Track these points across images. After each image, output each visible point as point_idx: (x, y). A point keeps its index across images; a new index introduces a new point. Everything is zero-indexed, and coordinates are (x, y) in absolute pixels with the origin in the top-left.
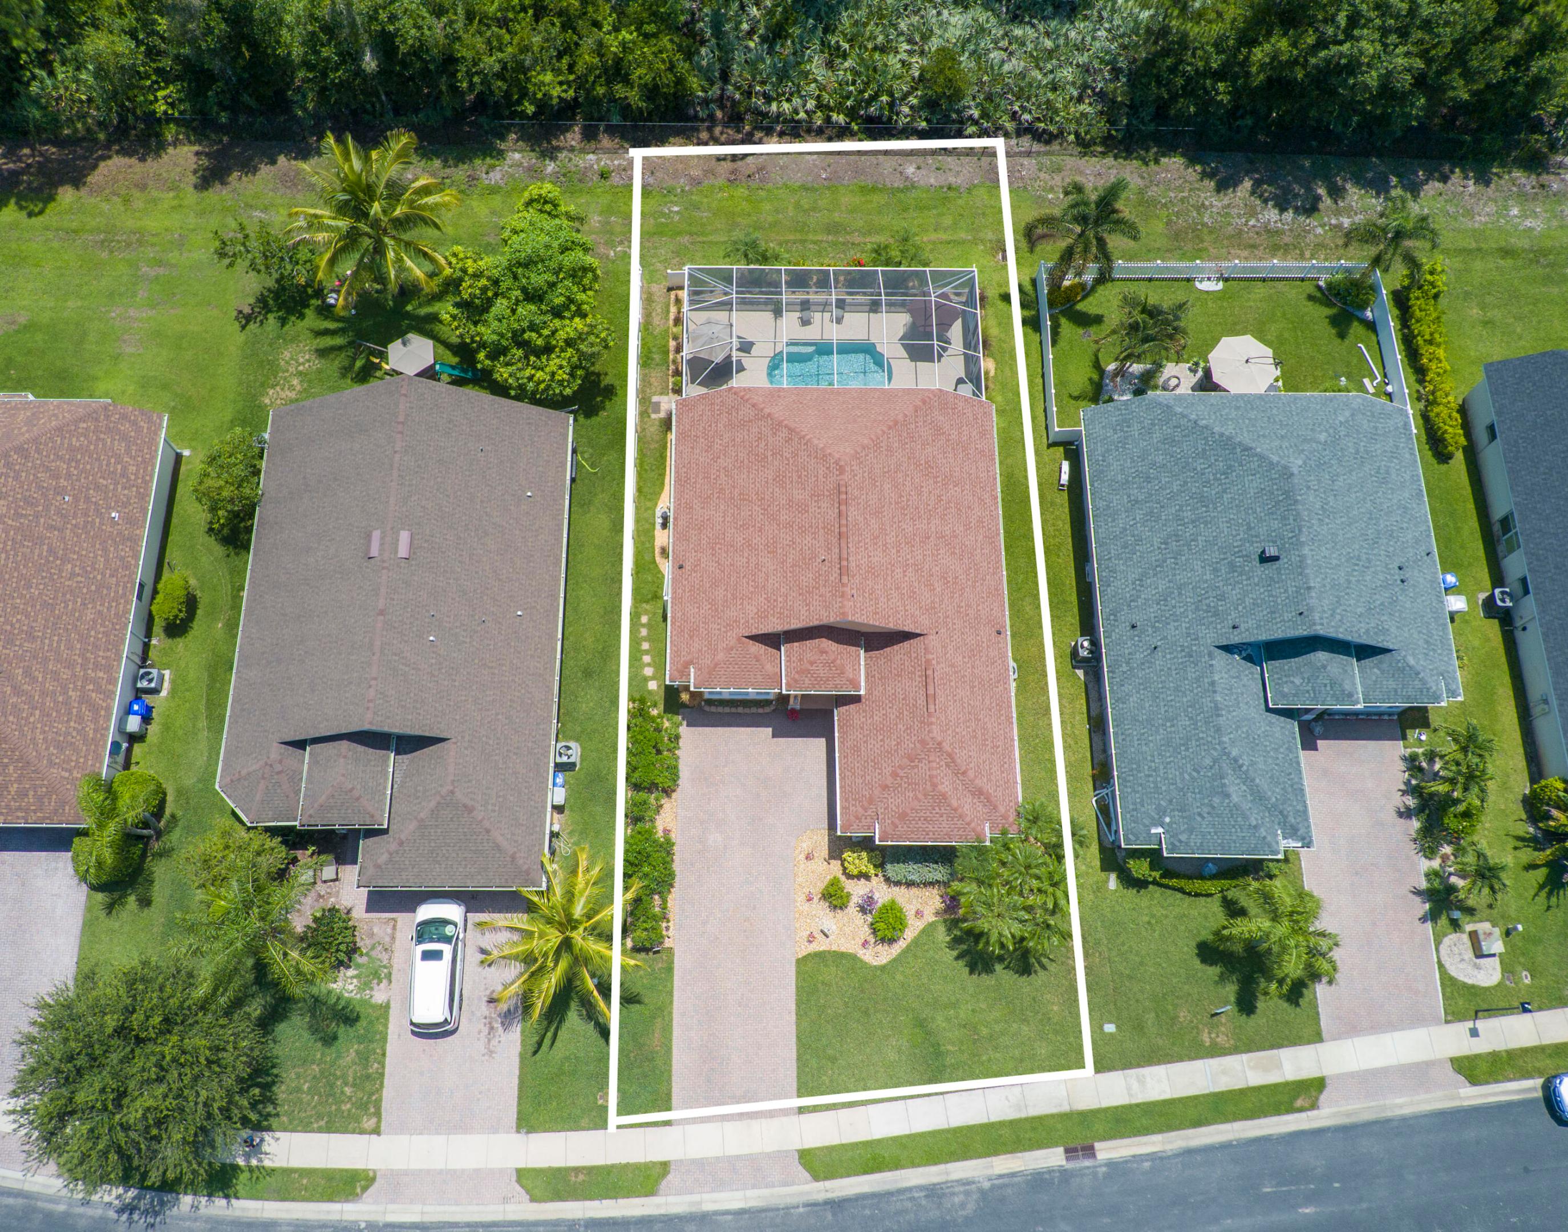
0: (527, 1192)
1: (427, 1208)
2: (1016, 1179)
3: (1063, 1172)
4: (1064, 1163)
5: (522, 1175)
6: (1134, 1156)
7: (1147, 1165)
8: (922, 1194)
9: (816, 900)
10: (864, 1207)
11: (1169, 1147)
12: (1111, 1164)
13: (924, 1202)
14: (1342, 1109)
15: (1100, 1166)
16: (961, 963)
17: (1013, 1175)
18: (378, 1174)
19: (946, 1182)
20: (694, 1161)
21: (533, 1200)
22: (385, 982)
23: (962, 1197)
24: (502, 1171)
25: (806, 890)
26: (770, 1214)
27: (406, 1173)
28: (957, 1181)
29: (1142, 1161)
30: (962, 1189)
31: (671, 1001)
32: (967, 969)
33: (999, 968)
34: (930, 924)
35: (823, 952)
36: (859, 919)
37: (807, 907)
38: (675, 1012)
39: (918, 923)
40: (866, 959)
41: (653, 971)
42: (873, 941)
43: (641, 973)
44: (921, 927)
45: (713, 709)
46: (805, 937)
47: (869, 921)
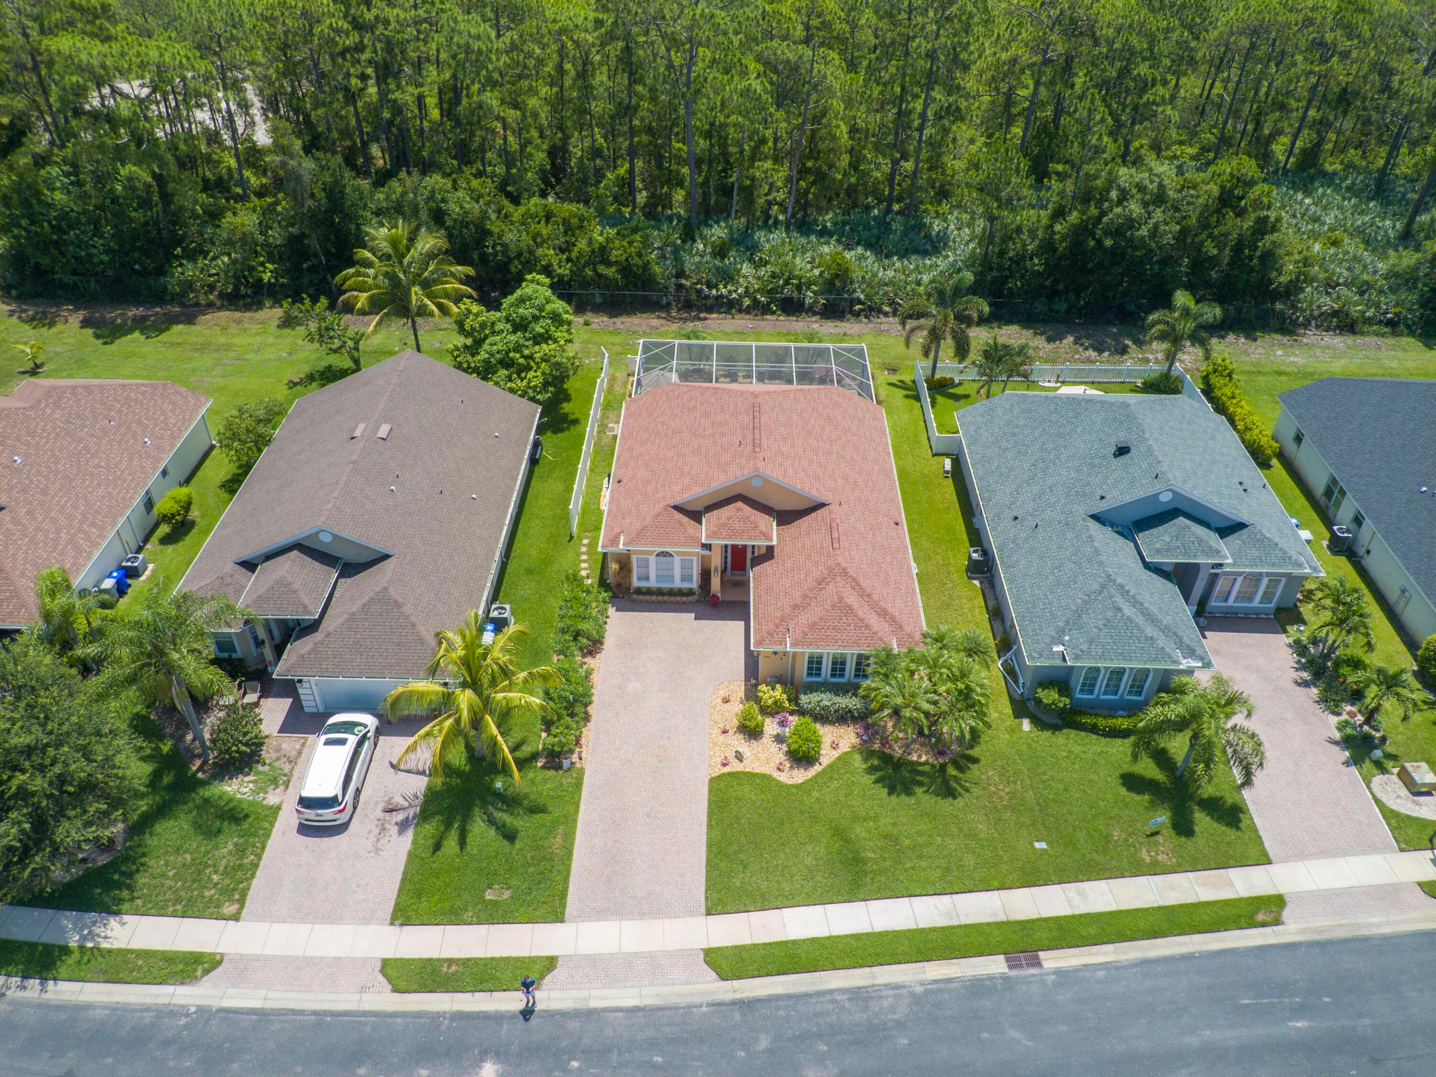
0: (390, 982)
1: (272, 995)
2: (952, 986)
3: (1005, 978)
4: (1006, 970)
5: (387, 966)
6: (1085, 966)
7: (1101, 974)
8: (845, 997)
9: (731, 733)
10: (778, 1008)
11: (1123, 957)
12: (1058, 972)
13: (847, 1005)
14: (1311, 925)
15: (1048, 974)
16: (879, 785)
17: (949, 980)
18: (226, 958)
19: (873, 985)
20: (586, 957)
21: (395, 990)
22: (282, 788)
23: (891, 1000)
24: (365, 960)
25: (721, 725)
26: (669, 1013)
27: (257, 958)
28: (885, 985)
29: (1095, 970)
30: (891, 993)
31: (577, 811)
32: (886, 790)
33: (919, 791)
34: (846, 753)
35: (737, 772)
36: (774, 747)
37: (722, 738)
38: (580, 821)
39: (834, 752)
40: (781, 779)
41: (562, 785)
42: (788, 765)
43: (549, 786)
44: (837, 755)
45: (641, 597)
46: (719, 760)
47: (785, 748)
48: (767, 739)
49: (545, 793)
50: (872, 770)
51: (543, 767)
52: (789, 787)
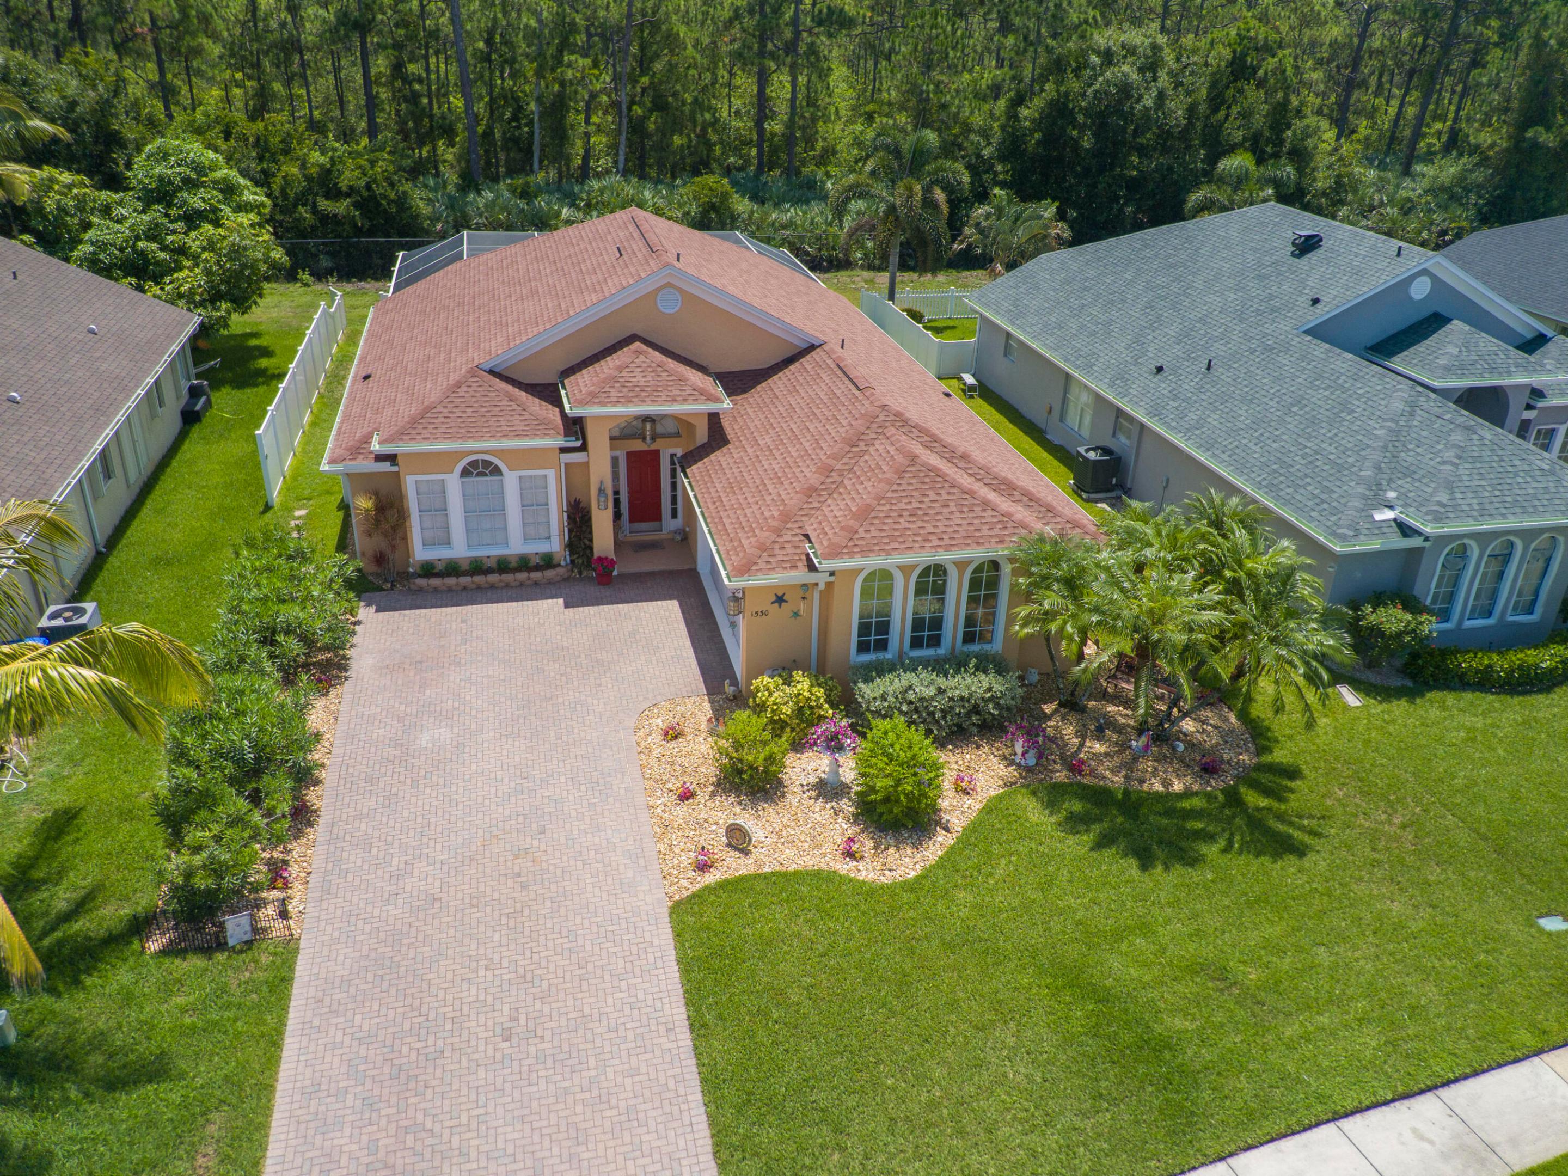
9: (702, 797)
16: (1107, 853)
25: (674, 784)
31: (272, 1061)
32: (1133, 862)
33: (1211, 850)
34: (1000, 798)
35: (742, 879)
36: (821, 811)
37: (682, 811)
38: (282, 1087)
39: (968, 801)
40: (862, 876)
41: (223, 990)
42: (870, 844)
43: (180, 1000)
44: (978, 806)
45: (435, 582)
46: (687, 859)
47: (847, 806)
48: (795, 798)
49: (166, 1022)
50: (1074, 823)
51: (165, 952)
52: (891, 890)
